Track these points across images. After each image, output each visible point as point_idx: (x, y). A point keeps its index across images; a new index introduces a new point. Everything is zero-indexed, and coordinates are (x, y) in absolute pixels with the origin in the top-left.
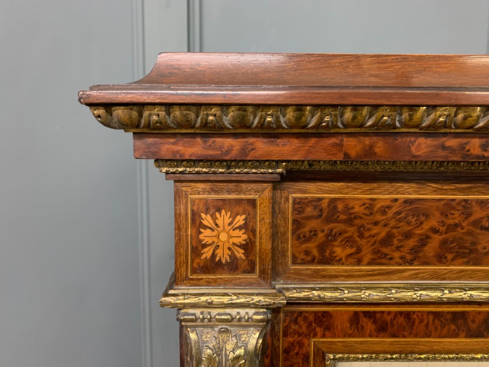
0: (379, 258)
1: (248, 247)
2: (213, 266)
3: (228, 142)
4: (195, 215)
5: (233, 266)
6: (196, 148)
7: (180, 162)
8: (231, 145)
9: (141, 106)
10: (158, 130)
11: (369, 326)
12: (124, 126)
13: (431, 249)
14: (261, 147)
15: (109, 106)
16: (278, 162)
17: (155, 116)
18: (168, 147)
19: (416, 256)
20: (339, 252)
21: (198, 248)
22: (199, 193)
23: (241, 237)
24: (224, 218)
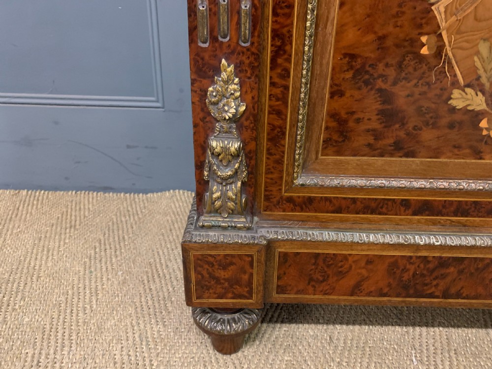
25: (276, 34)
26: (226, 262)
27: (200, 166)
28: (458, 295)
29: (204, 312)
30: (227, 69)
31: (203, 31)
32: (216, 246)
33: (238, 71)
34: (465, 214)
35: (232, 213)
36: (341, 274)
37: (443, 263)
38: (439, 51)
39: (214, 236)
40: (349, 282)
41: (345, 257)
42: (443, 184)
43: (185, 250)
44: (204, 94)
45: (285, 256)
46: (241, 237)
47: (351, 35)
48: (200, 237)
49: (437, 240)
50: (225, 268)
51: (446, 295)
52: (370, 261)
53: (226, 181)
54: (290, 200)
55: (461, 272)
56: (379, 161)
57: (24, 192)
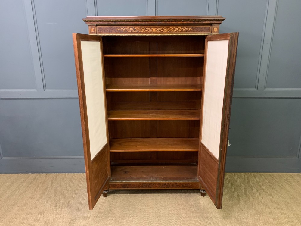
0: (104, 32)
1: (94, 31)
2: (92, 32)
5: (93, 32)
6: (89, 23)
7: (89, 24)
8: (92, 23)
12: (85, 21)
13: (108, 31)
14: (94, 23)
17: (87, 20)
18: (88, 23)
19: (107, 32)
20: (101, 32)
21: (90, 31)
22: (90, 27)
24: (92, 28)
28: (129, 188)
36: (116, 186)
37: (126, 184)
41: (116, 184)
45: (110, 184)
49: (125, 182)
51: (127, 188)
55: (128, 185)
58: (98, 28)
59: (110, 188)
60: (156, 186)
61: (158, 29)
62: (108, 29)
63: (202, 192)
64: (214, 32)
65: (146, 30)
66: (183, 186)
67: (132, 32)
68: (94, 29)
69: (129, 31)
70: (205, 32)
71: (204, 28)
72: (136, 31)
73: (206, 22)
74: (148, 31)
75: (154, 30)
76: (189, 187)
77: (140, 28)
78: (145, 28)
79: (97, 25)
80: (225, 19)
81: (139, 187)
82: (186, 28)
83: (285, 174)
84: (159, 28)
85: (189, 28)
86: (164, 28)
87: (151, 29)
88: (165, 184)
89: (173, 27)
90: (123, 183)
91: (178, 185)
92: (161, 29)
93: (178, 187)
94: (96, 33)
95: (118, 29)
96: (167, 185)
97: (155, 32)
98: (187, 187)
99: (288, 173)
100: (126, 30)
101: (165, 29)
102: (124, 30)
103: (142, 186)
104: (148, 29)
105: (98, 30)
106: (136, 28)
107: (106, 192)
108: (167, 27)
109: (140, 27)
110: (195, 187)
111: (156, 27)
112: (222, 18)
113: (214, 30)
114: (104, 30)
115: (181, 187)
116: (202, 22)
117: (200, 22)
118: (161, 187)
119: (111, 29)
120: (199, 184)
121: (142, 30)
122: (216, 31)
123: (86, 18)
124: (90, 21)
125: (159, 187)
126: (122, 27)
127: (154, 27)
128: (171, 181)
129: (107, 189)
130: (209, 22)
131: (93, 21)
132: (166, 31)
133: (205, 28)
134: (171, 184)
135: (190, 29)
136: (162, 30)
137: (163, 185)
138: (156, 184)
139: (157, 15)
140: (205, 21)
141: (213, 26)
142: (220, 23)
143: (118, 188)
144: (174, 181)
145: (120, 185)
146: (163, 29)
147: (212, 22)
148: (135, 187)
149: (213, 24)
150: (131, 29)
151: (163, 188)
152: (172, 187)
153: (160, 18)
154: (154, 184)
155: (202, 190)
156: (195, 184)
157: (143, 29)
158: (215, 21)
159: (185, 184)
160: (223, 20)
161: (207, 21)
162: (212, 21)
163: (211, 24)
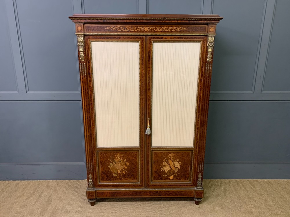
0: (93, 31)
1: (82, 29)
3: (79, 20)
4: (77, 27)
5: (80, 31)
6: (77, 21)
7: (75, 22)
9: (72, 18)
10: (74, 19)
11: (93, 38)
12: (71, 19)
14: (82, 21)
15: (70, 18)
16: (83, 22)
17: (73, 18)
18: (75, 21)
19: (96, 31)
20: (89, 30)
21: (77, 30)
22: (78, 25)
23: (81, 29)
24: (79, 27)
25: (95, 171)
26: (91, 193)
27: (88, 183)
28: (118, 196)
29: (89, 200)
30: (90, 174)
31: (88, 171)
32: (90, 191)
33: (91, 174)
34: (118, 186)
35: (92, 188)
36: (104, 194)
37: (115, 192)
38: (111, 171)
39: (90, 190)
40: (105, 195)
41: (104, 192)
42: (114, 183)
43: (87, 192)
44: (88, 176)
45: (98, 192)
46: (92, 190)
47: (102, 170)
48: (88, 190)
49: (114, 190)
50: (91, 194)
51: (117, 196)
52: (107, 192)
53: (90, 184)
54: (98, 186)
56: (108, 181)
57: (58, 181)
58: (86, 26)
59: (98, 196)
60: (147, 195)
61: (150, 29)
62: (97, 28)
63: (196, 200)
64: (210, 32)
65: (138, 29)
66: (176, 194)
67: (122, 31)
68: (82, 28)
69: (120, 30)
70: (200, 31)
71: (199, 28)
72: (127, 30)
73: (202, 22)
74: (140, 30)
75: (146, 29)
76: (182, 195)
77: (131, 27)
78: (136, 27)
79: (85, 23)
80: (222, 18)
81: (128, 195)
82: (180, 28)
83: (282, 180)
84: (152, 27)
85: (183, 27)
86: (157, 27)
87: (143, 28)
88: (157, 192)
89: (167, 27)
90: (112, 191)
91: (171, 193)
92: (154, 28)
93: (171, 195)
94: (84, 32)
95: (108, 28)
96: (159, 193)
97: (147, 31)
98: (180, 195)
99: (285, 180)
100: (116, 29)
101: (158, 29)
102: (114, 29)
103: (132, 194)
104: (140, 28)
105: (86, 29)
106: (126, 27)
107: (93, 201)
108: (160, 27)
109: (131, 25)
110: (188, 195)
111: (148, 27)
112: (219, 17)
113: (211, 29)
114: (93, 29)
115: (174, 195)
116: (197, 21)
117: (195, 22)
118: (152, 196)
119: (100, 28)
120: (192, 192)
121: (133, 29)
122: (212, 31)
123: (73, 16)
124: (77, 19)
125: (150, 195)
126: (111, 26)
127: (146, 26)
128: (163, 189)
129: (95, 198)
130: (205, 22)
131: (80, 19)
132: (159, 31)
133: (201, 27)
134: (163, 192)
135: (184, 29)
136: (154, 30)
137: (154, 193)
138: (147, 192)
139: (148, 14)
140: (201, 20)
141: (210, 26)
142: (217, 23)
143: (106, 196)
144: (167, 189)
145: (109, 193)
146: (155, 28)
147: (208, 22)
148: (125, 196)
149: (209, 23)
150: (121, 28)
151: (154, 196)
152: (164, 196)
153: (153, 16)
154: (144, 192)
155: (196, 198)
156: (189, 192)
157: (135, 29)
158: (212, 20)
159: (178, 192)
160: (220, 19)
161: (203, 20)
162: (209, 20)
163: (207, 24)
